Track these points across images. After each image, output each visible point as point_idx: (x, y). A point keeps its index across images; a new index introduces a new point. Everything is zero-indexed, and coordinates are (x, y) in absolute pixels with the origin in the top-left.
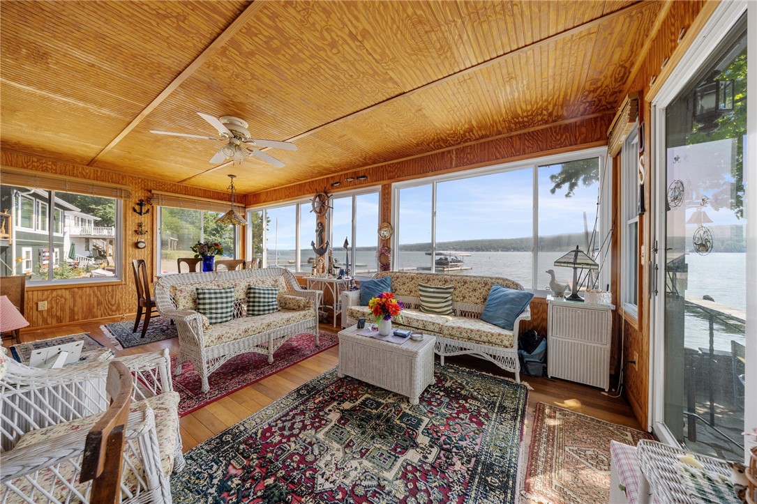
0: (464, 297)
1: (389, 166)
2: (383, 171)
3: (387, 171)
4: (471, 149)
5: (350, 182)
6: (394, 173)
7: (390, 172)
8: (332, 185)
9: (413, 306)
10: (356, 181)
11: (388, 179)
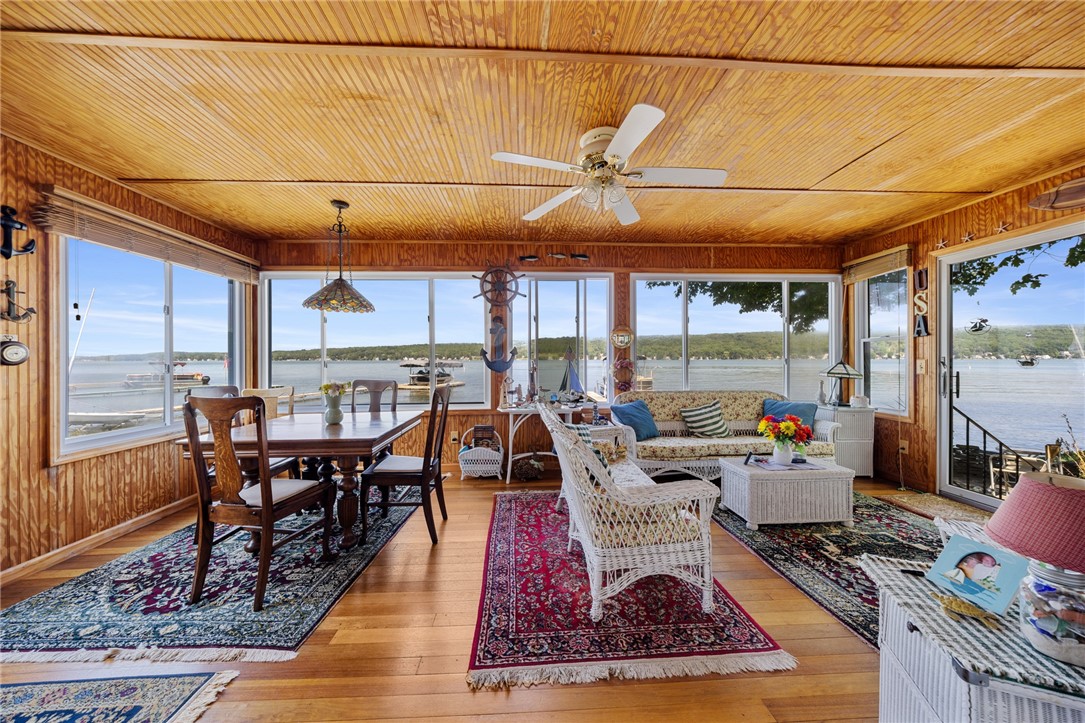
0: (738, 415)
1: (625, 249)
2: (616, 254)
3: (622, 254)
4: (731, 251)
5: (559, 259)
6: (633, 260)
7: (627, 257)
8: (522, 258)
9: (678, 433)
10: (570, 260)
11: (624, 266)
